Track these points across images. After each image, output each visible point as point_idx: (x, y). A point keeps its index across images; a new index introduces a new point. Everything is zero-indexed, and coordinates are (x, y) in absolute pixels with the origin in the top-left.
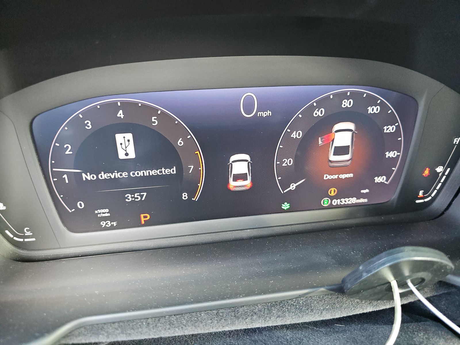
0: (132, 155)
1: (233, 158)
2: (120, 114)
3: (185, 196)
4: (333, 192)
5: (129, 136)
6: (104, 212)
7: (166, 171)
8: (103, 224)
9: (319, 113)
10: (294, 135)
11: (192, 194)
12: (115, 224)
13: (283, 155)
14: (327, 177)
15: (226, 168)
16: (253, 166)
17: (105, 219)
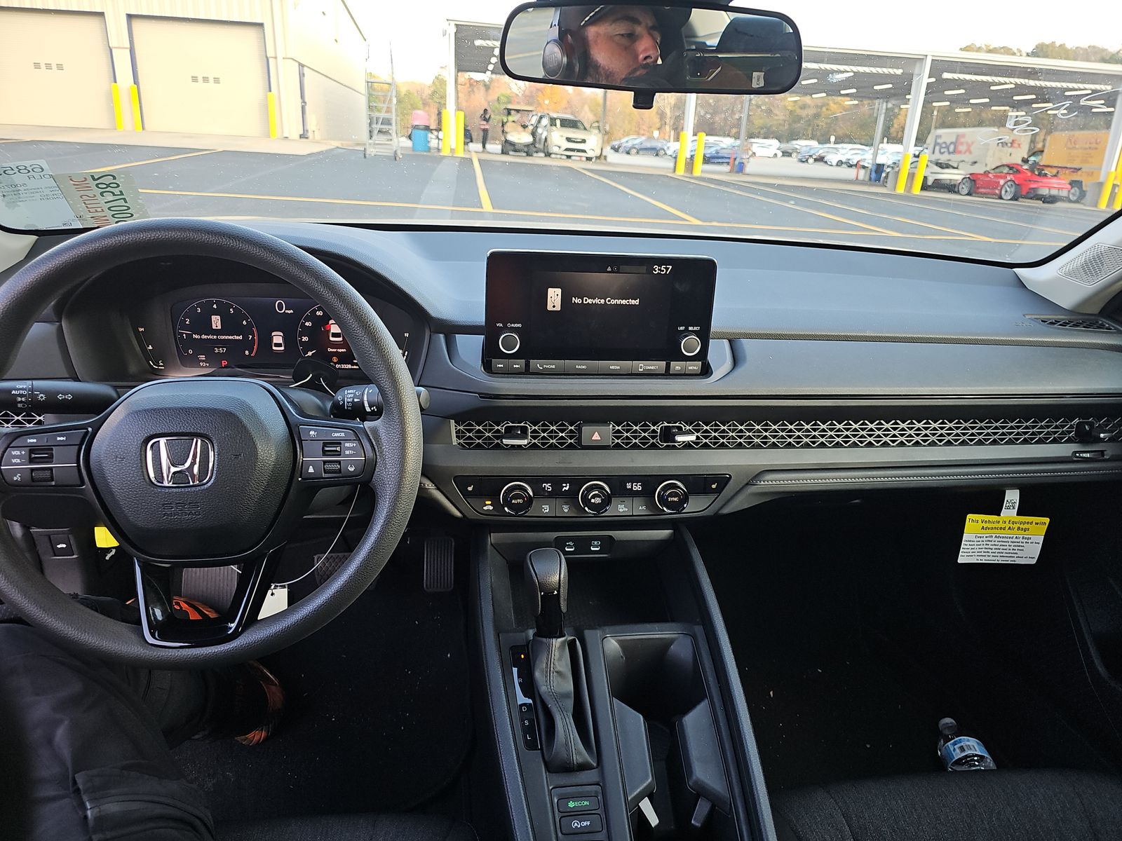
0: (219, 327)
1: (273, 334)
2: (215, 306)
3: (247, 353)
4: (335, 360)
5: (219, 317)
6: (202, 357)
7: (237, 338)
8: (201, 364)
9: (319, 314)
10: (307, 324)
11: (250, 353)
12: (208, 365)
13: (301, 335)
14: (330, 350)
15: (271, 339)
16: (284, 338)
17: (203, 361)
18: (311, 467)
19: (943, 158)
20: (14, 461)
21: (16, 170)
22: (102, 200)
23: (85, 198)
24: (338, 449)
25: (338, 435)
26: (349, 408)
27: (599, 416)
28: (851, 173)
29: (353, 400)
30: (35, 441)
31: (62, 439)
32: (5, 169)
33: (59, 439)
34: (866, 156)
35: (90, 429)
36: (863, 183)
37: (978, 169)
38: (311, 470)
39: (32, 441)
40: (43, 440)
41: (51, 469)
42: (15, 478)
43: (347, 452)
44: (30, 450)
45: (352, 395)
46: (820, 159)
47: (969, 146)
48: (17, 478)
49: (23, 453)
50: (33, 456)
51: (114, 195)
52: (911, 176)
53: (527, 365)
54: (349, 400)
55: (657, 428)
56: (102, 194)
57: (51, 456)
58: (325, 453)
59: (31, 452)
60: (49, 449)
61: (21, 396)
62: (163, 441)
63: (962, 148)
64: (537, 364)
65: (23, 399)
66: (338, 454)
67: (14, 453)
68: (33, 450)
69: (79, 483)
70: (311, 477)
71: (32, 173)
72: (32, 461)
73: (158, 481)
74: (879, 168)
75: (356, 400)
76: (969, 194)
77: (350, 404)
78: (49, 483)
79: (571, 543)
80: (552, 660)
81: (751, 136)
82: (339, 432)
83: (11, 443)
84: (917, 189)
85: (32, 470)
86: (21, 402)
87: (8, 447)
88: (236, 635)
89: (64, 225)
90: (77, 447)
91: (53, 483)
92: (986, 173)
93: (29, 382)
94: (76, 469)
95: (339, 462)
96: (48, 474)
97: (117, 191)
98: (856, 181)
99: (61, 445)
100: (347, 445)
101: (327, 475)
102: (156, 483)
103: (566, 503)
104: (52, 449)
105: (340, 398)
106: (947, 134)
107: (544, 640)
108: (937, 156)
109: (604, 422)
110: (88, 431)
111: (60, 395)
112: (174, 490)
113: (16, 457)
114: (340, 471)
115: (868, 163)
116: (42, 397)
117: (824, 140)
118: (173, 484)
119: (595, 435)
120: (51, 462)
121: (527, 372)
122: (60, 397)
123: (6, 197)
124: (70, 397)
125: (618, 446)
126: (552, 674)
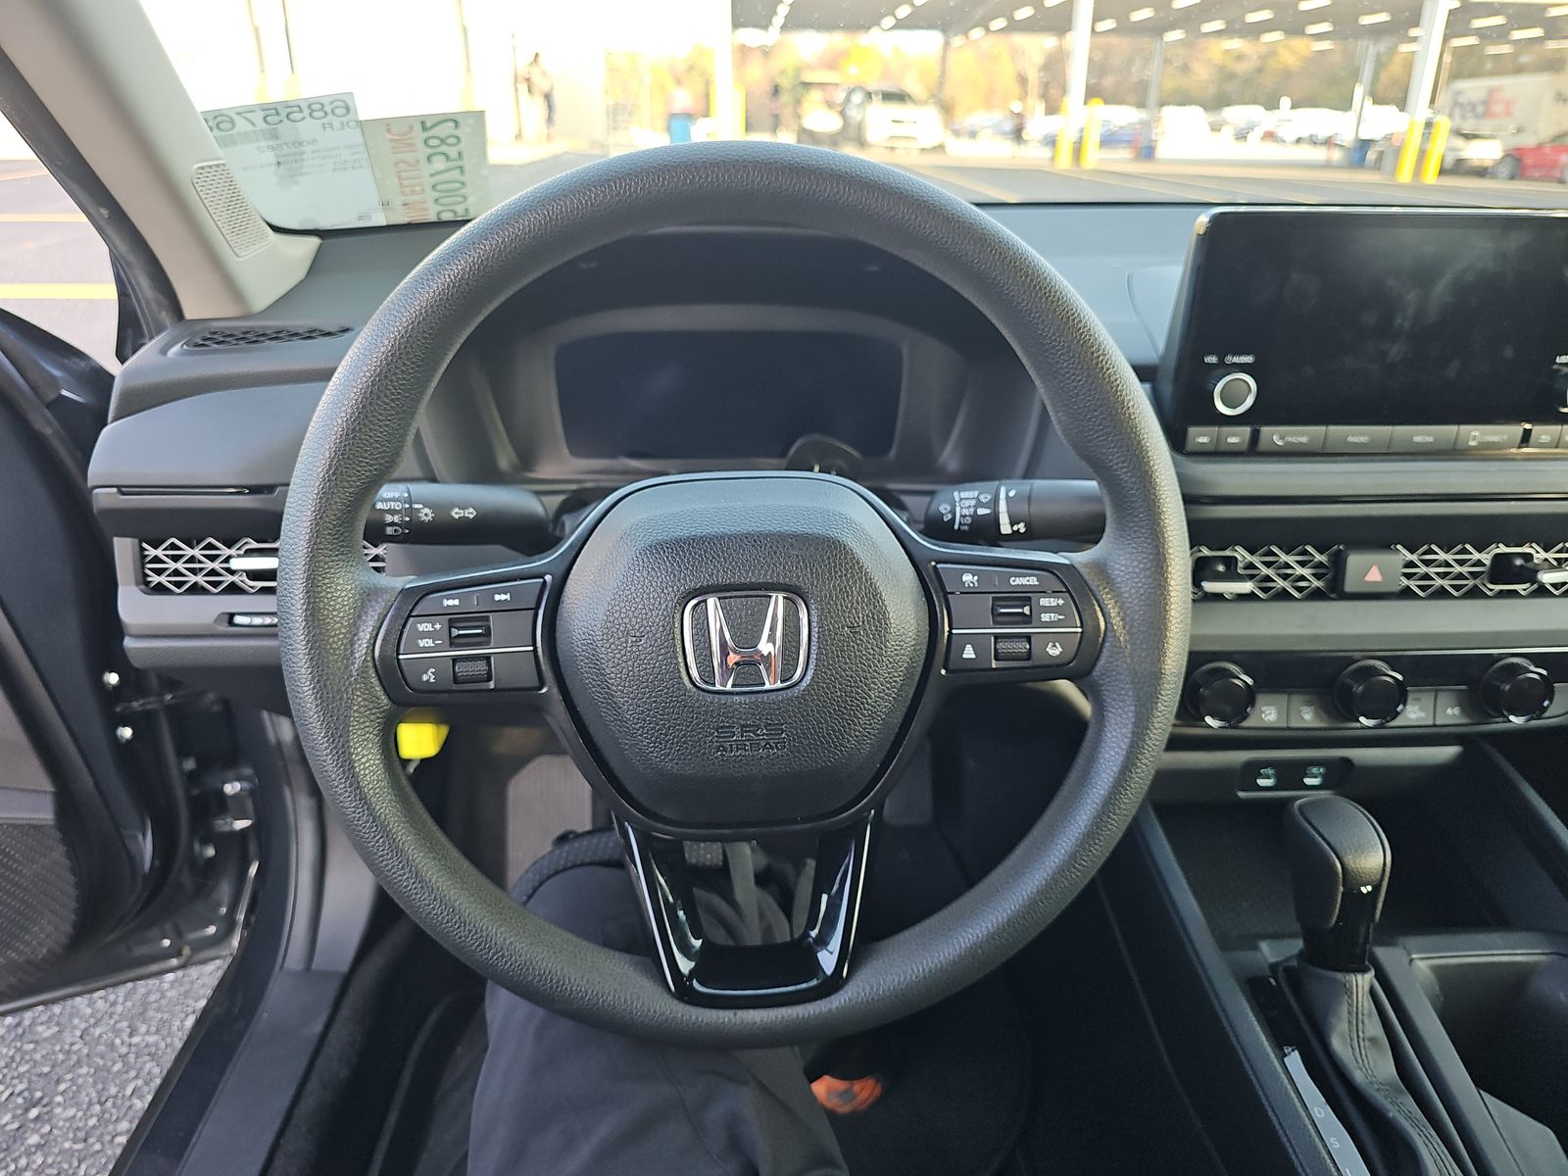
18: (969, 648)
19: (1468, 127)
20: (422, 643)
21: (306, 112)
22: (426, 169)
23: (403, 166)
24: (1027, 610)
25: (1023, 581)
26: (966, 528)
27: (1379, 535)
28: (1320, 154)
29: (975, 511)
30: (456, 602)
31: (503, 597)
32: (289, 110)
33: (497, 597)
34: (1340, 125)
35: (548, 578)
36: (1339, 167)
37: (1528, 141)
38: (969, 653)
39: (451, 602)
40: (474, 600)
41: (487, 658)
42: (425, 678)
43: (1045, 617)
44: (450, 620)
45: (973, 502)
46: (1270, 136)
47: (1508, 104)
48: (429, 676)
49: (438, 626)
50: (455, 632)
51: (447, 157)
52: (1422, 155)
53: (1255, 437)
54: (966, 512)
55: (1486, 558)
56: (429, 158)
57: (488, 633)
58: (998, 619)
59: (451, 624)
60: (481, 618)
61: (392, 512)
62: (712, 602)
63: (1498, 108)
64: (1276, 435)
65: (396, 519)
66: (1027, 620)
67: (421, 627)
68: (454, 620)
69: (535, 683)
70: (969, 668)
71: (330, 117)
72: (454, 642)
73: (706, 682)
74: (1364, 145)
75: (981, 511)
76: (1512, 178)
77: (969, 520)
78: (483, 686)
79: (1270, 771)
80: (1360, 1015)
81: (1162, 104)
82: (1024, 576)
83: (411, 611)
84: (1431, 176)
85: (455, 660)
86: (392, 524)
87: (409, 616)
88: (834, 984)
89: (360, 218)
90: (532, 612)
91: (492, 685)
92: (1539, 147)
93: (402, 487)
94: (532, 655)
95: (1028, 637)
96: (481, 666)
97: (453, 152)
98: (1328, 165)
99: (503, 609)
100: (1044, 602)
101: (1002, 664)
102: (704, 686)
103: (1308, 703)
104: (487, 619)
105: (944, 508)
106: (1472, 89)
107: (1339, 976)
108: (1458, 122)
109: (1386, 545)
110: (545, 582)
111: (457, 510)
112: (737, 698)
113: (425, 635)
114: (1029, 656)
115: (1347, 138)
116: (426, 514)
117: (1272, 104)
118: (733, 686)
119: (1369, 569)
120: (485, 644)
121: (1253, 451)
122: (456, 514)
123: (282, 167)
124: (470, 513)
125: (1407, 594)
126: (1362, 1044)
